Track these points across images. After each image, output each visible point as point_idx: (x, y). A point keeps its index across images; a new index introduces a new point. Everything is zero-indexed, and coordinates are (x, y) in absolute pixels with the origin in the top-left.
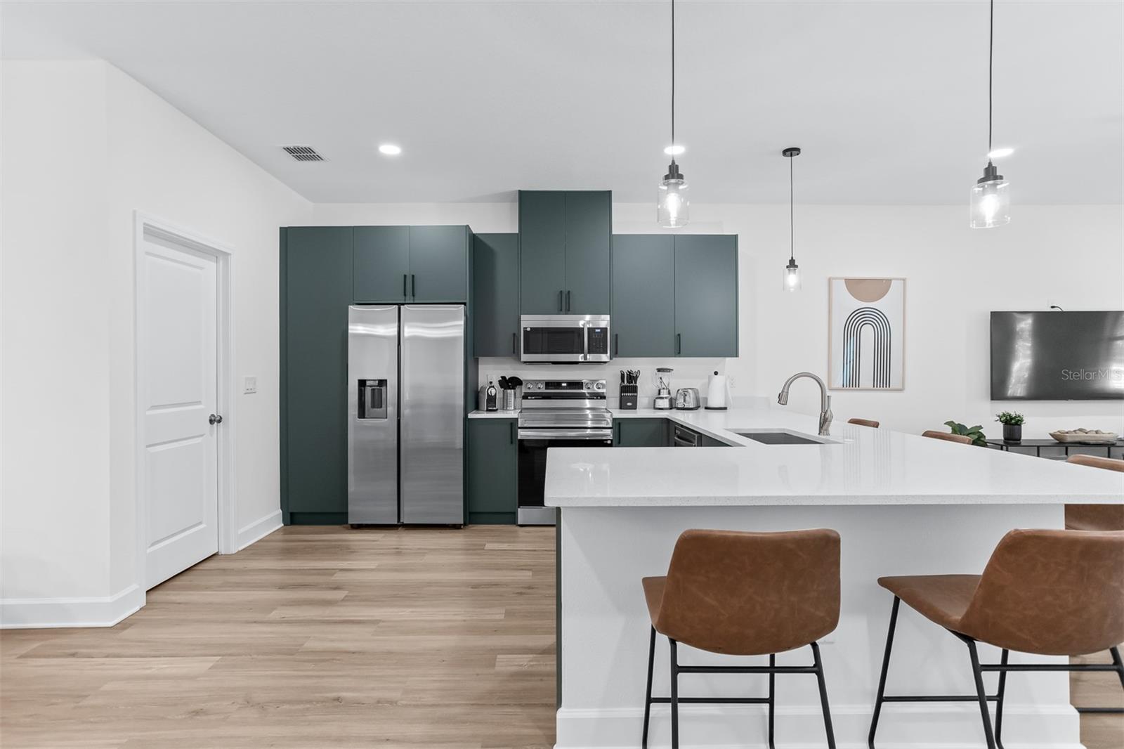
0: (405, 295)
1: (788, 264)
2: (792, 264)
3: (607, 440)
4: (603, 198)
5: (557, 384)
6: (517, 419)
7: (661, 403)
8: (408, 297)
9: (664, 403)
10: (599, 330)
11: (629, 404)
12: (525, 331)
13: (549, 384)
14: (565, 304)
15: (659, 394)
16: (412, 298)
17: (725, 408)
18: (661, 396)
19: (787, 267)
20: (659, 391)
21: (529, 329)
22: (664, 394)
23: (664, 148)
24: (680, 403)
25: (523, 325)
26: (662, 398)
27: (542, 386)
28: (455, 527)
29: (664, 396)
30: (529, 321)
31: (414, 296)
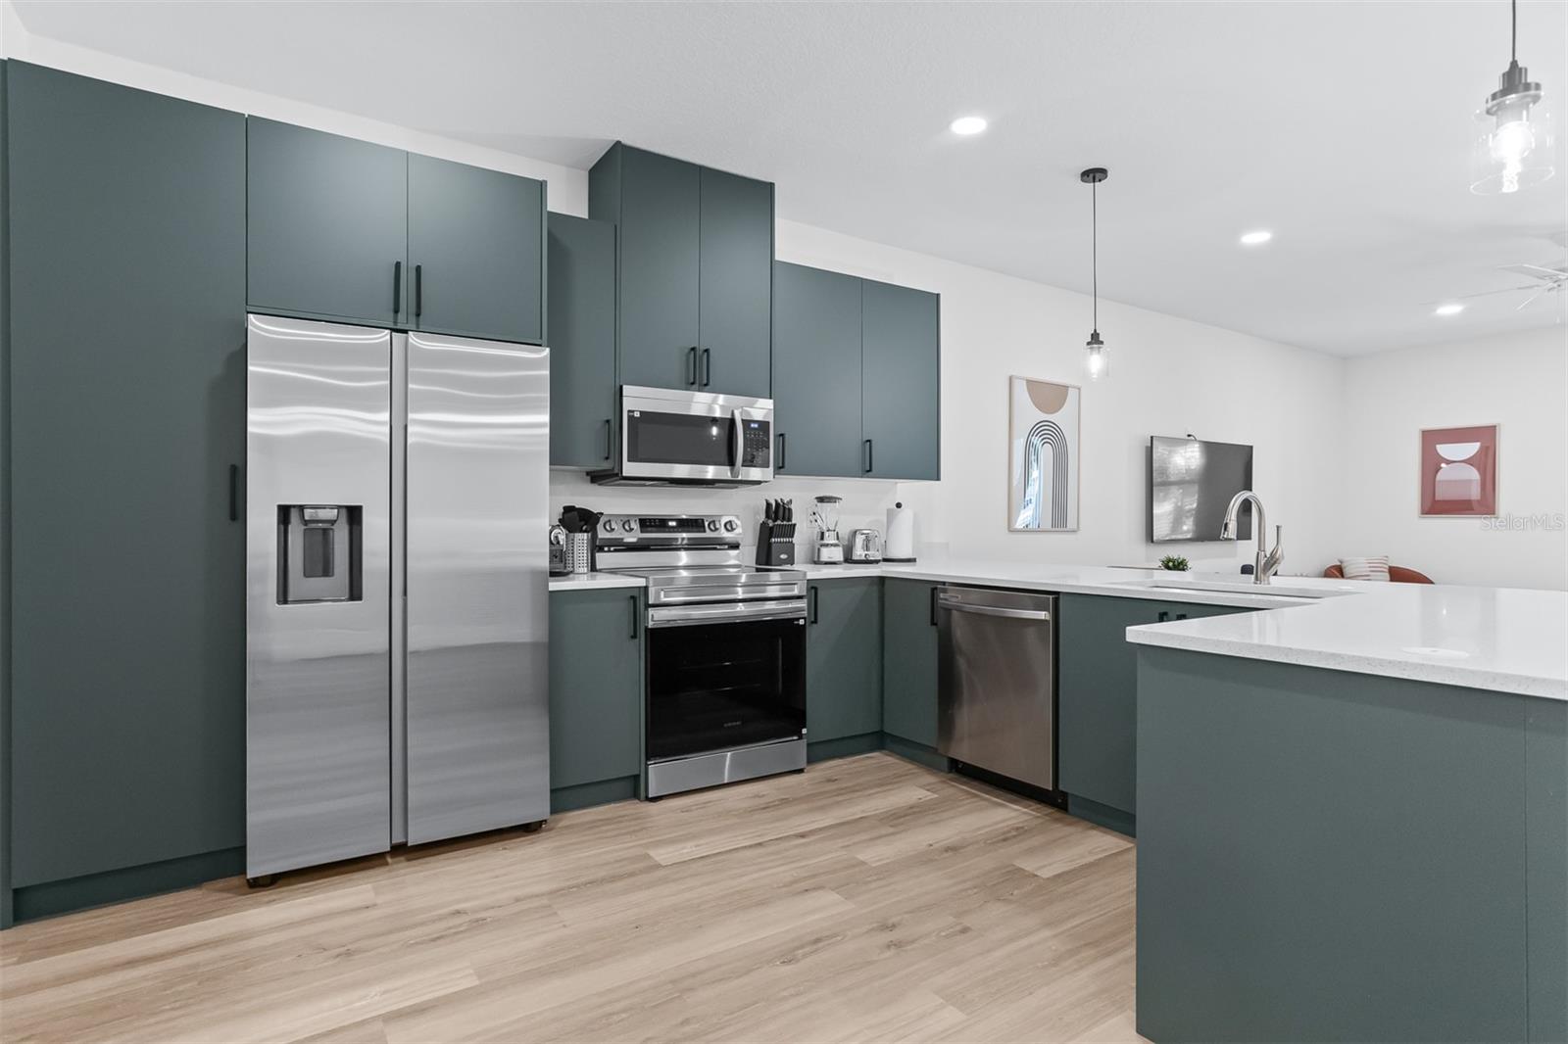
0: (396, 311)
1: (1090, 340)
2: (1095, 339)
3: (798, 619)
4: (759, 195)
5: (660, 523)
6: (646, 588)
7: (826, 554)
8: (401, 316)
9: (837, 554)
10: (756, 426)
11: (783, 556)
12: (631, 418)
13: (646, 523)
14: (698, 373)
15: (822, 538)
16: (413, 318)
17: (914, 560)
18: (825, 542)
19: (1088, 343)
20: (823, 533)
21: (637, 415)
22: (830, 539)
23: (949, 123)
24: (859, 553)
25: (628, 405)
26: (827, 545)
27: (635, 526)
28: (529, 829)
29: (831, 542)
30: (638, 399)
31: (418, 315)
